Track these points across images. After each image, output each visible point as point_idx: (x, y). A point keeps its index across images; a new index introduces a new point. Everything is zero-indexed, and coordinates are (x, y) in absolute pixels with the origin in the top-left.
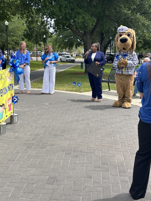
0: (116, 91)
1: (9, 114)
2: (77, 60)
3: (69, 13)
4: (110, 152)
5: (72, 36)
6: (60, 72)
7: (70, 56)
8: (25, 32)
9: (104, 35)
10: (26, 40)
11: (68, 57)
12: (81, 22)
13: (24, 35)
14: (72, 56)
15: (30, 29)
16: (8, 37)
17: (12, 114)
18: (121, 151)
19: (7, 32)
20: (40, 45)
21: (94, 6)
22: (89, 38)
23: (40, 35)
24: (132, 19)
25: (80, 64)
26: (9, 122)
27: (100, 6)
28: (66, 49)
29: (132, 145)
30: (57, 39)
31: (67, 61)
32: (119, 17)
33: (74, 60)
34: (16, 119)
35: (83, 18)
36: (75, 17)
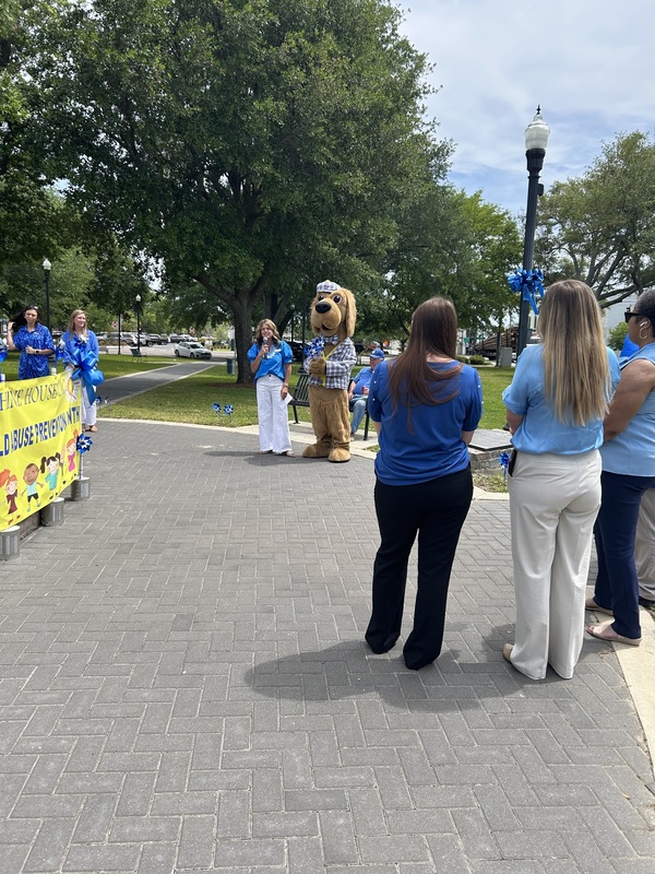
0: (310, 425)
1: (70, 477)
2: (216, 353)
3: (201, 246)
4: (307, 555)
5: (203, 298)
6: (177, 382)
7: (199, 344)
8: (92, 288)
9: (279, 299)
10: (91, 305)
11: (194, 347)
12: (230, 268)
13: (88, 295)
14: (203, 344)
15: (102, 279)
16: (51, 298)
17: (77, 478)
18: (332, 553)
19: (47, 286)
20: (127, 317)
21: (257, 234)
22: (245, 305)
23: (127, 295)
24: (341, 266)
25: (225, 363)
26: (70, 496)
27: (272, 236)
28: (188, 329)
29: (355, 539)
30: (169, 303)
31: (192, 357)
32: (313, 262)
33: (209, 354)
34: (84, 490)
35: (233, 259)
36: (216, 258)
